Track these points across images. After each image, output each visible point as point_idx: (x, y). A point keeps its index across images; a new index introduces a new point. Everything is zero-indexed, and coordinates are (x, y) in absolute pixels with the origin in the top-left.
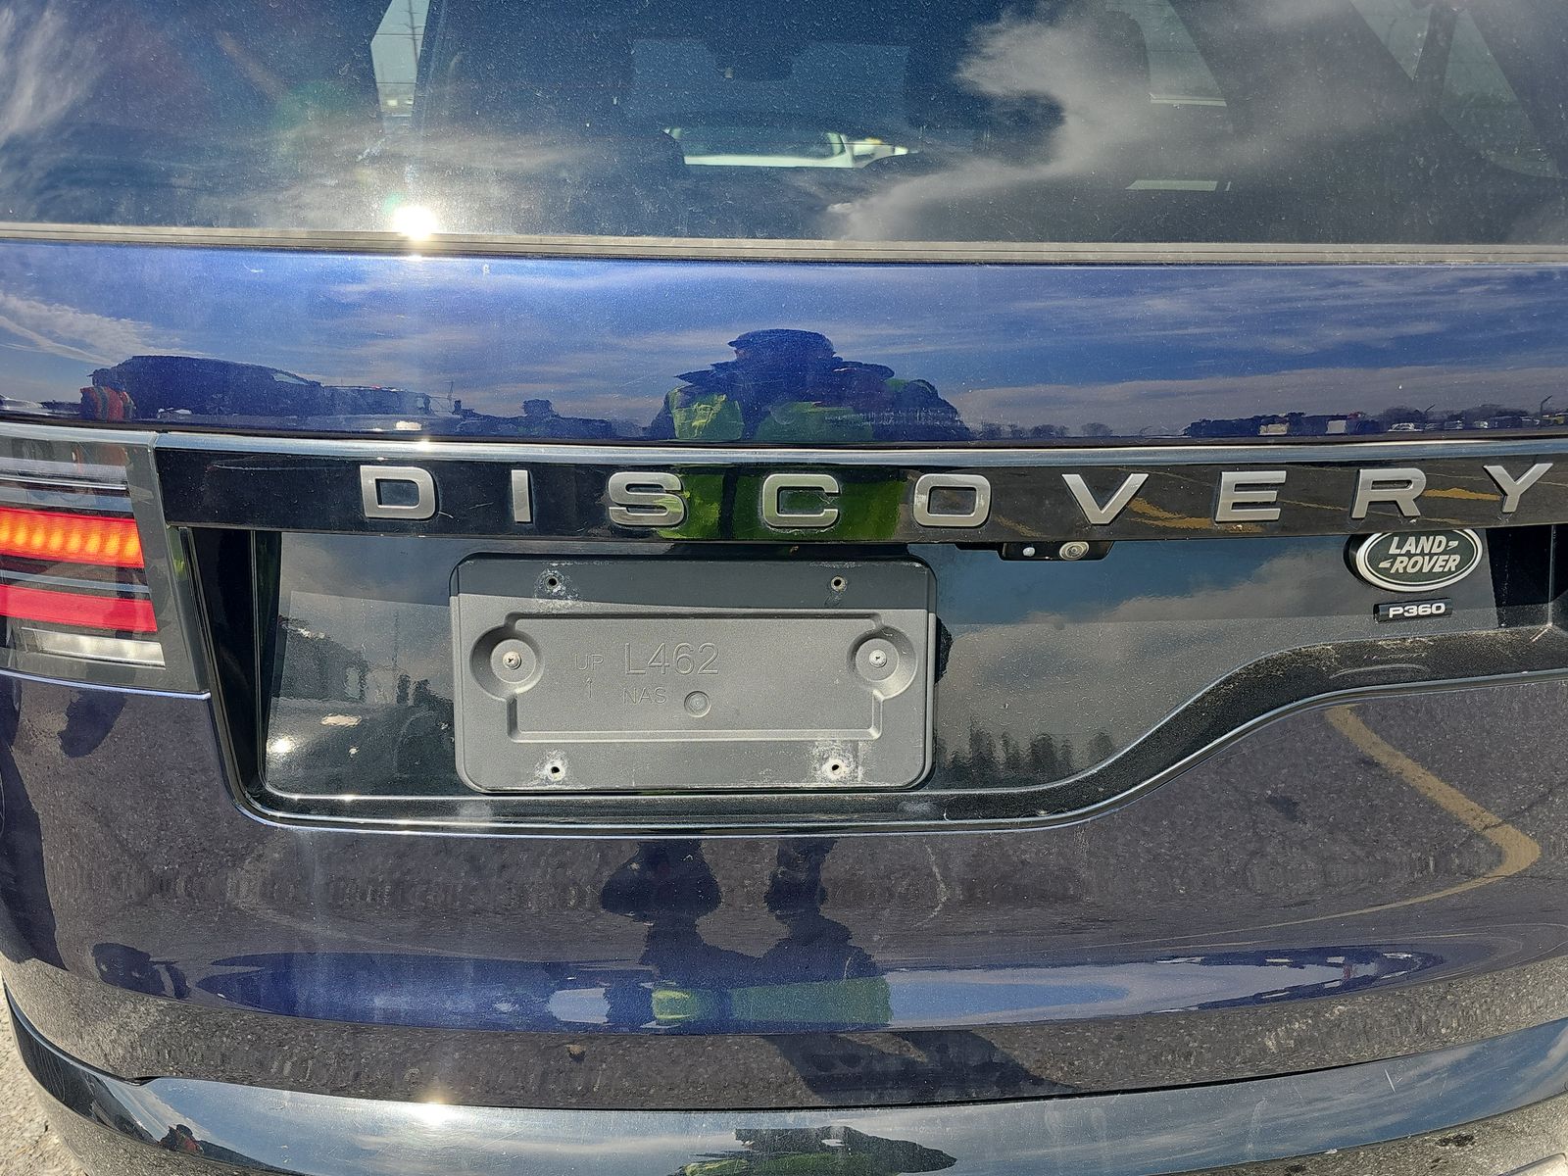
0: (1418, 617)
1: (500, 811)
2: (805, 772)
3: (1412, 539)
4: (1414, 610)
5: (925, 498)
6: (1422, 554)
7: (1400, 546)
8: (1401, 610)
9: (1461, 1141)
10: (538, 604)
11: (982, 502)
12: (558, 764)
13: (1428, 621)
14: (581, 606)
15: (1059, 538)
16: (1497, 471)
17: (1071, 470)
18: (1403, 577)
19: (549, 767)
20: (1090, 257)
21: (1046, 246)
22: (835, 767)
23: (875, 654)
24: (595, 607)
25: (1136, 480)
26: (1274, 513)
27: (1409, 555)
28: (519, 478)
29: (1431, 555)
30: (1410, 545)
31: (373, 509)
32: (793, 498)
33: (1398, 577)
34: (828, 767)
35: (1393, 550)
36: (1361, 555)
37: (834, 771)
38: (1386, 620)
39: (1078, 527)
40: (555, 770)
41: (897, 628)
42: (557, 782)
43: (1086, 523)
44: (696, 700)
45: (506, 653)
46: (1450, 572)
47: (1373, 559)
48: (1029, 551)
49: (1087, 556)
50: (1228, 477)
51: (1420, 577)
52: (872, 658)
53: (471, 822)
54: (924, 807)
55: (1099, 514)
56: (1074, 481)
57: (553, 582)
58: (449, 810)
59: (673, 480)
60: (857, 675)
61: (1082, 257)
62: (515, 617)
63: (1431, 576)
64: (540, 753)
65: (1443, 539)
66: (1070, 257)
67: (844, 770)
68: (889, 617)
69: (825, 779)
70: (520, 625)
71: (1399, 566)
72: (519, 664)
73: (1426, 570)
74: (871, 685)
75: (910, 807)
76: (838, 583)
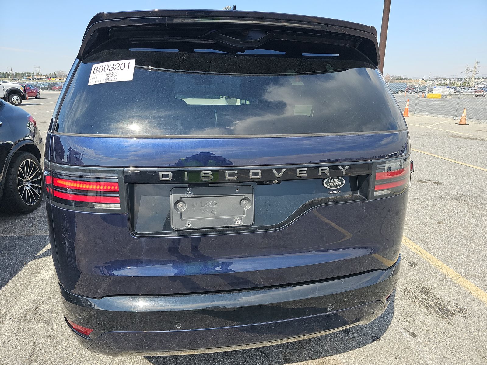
0: (335, 193)
1: (179, 233)
2: (233, 223)
3: (332, 180)
4: (335, 192)
5: (251, 174)
6: (334, 182)
7: (330, 181)
8: (332, 192)
9: (363, 302)
10: (186, 195)
11: (260, 174)
12: (189, 224)
13: (337, 194)
14: (194, 196)
15: (273, 180)
16: (341, 167)
17: (274, 169)
18: (332, 186)
19: (188, 224)
20: (274, 137)
21: (267, 135)
22: (238, 222)
23: (244, 202)
24: (196, 196)
25: (284, 170)
26: (306, 175)
27: (332, 182)
28: (186, 173)
29: (336, 183)
30: (332, 181)
31: (161, 179)
32: (230, 175)
33: (331, 186)
34: (237, 222)
35: (329, 182)
36: (324, 183)
37: (238, 223)
38: (330, 194)
39: (276, 178)
40: (189, 225)
41: (247, 197)
42: (189, 227)
43: (277, 177)
44: (213, 212)
45: (180, 205)
46: (340, 185)
47: (326, 184)
48: (268, 182)
49: (277, 183)
50: (298, 170)
51: (335, 186)
52: (244, 203)
53: (174, 235)
54: (254, 229)
55: (279, 176)
56: (274, 171)
57: (188, 192)
58: (170, 233)
59: (211, 172)
60: (241, 206)
61: (273, 137)
62: (182, 198)
63: (337, 186)
64: (186, 222)
65: (338, 180)
66: (271, 137)
67: (240, 223)
68: (246, 195)
69: (237, 224)
70: (182, 199)
71: (331, 184)
72: (182, 206)
73: (335, 185)
74: (244, 208)
75: (251, 229)
76: (237, 190)
